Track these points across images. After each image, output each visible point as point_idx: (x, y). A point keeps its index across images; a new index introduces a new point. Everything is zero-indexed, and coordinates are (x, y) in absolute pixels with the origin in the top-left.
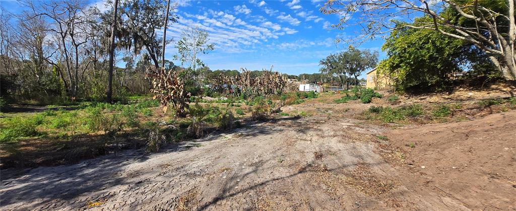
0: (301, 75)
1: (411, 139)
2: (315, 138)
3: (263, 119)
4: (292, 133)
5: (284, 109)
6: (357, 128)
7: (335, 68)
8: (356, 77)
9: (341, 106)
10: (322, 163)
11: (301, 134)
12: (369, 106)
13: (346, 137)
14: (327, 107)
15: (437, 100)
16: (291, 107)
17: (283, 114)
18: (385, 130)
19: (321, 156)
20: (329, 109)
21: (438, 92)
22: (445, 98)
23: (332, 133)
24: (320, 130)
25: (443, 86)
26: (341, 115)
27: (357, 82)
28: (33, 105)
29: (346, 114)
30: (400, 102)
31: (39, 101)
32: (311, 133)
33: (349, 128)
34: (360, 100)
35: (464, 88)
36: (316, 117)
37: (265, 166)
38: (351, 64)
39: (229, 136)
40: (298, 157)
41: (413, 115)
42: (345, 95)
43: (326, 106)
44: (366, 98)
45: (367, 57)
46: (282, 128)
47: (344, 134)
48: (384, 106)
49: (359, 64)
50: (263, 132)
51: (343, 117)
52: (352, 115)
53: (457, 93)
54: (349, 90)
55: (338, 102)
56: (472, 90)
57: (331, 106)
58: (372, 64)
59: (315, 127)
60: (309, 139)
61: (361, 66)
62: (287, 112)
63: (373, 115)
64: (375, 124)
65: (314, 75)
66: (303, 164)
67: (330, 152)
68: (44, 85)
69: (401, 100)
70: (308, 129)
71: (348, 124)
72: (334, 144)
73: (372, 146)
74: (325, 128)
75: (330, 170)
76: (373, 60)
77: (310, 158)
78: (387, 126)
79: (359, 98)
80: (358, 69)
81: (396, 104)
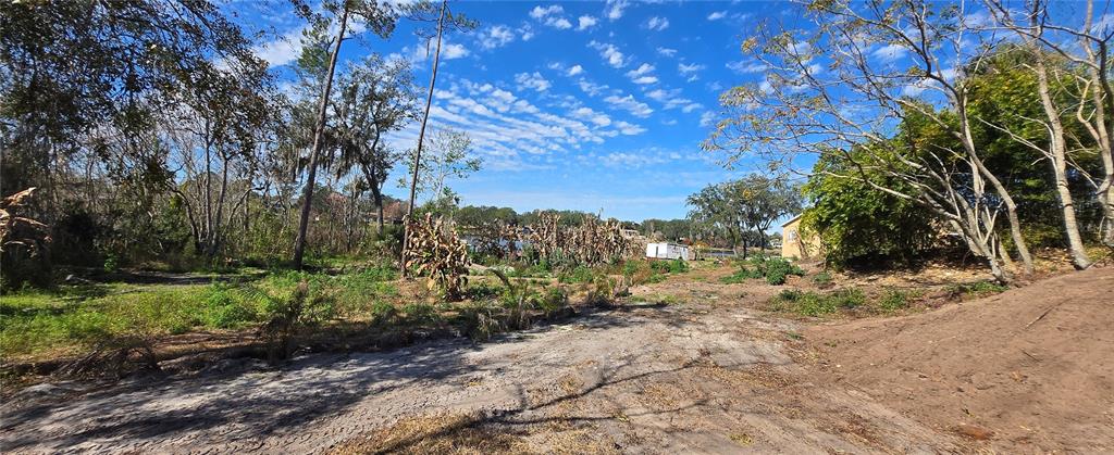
0: (646, 223)
1: (834, 338)
2: (696, 334)
3: (604, 305)
4: (660, 326)
5: (635, 291)
6: (759, 323)
7: (718, 213)
8: (761, 231)
9: (734, 289)
10: (711, 360)
11: (674, 328)
12: (780, 289)
13: (741, 333)
14: (709, 289)
15: (895, 282)
16: (644, 287)
17: (636, 299)
18: (801, 325)
19: (709, 354)
20: (713, 293)
21: (898, 268)
22: (907, 280)
23: (721, 328)
24: (702, 324)
25: (903, 259)
26: (732, 303)
27: (763, 242)
28: (162, 270)
29: (742, 301)
30: (834, 284)
31: (171, 263)
32: (687, 327)
33: (746, 321)
34: (765, 278)
35: (940, 264)
36: (692, 304)
37: (638, 360)
38: (751, 206)
39: (568, 328)
40: (678, 353)
41: (850, 305)
42: (739, 268)
43: (707, 288)
44: (777, 275)
45: (782, 192)
46: (642, 319)
47: (740, 329)
48: (805, 291)
49: (766, 205)
50: (614, 323)
51: (736, 306)
52: (751, 304)
53: (929, 272)
54: (748, 259)
55: (727, 280)
56: (950, 267)
57: (716, 287)
58: (793, 206)
59: (694, 319)
60: (688, 334)
61: (770, 211)
62: (641, 296)
63: (785, 304)
64: (788, 318)
65: (673, 222)
66: (688, 360)
67: (719, 350)
68: (159, 232)
69: (836, 281)
70: (684, 321)
71: (745, 316)
72: (725, 341)
73: (779, 345)
74: (709, 320)
75: (722, 367)
76: (794, 199)
77: (695, 355)
78: (806, 320)
79: (764, 275)
80: (765, 215)
81: (826, 288)
